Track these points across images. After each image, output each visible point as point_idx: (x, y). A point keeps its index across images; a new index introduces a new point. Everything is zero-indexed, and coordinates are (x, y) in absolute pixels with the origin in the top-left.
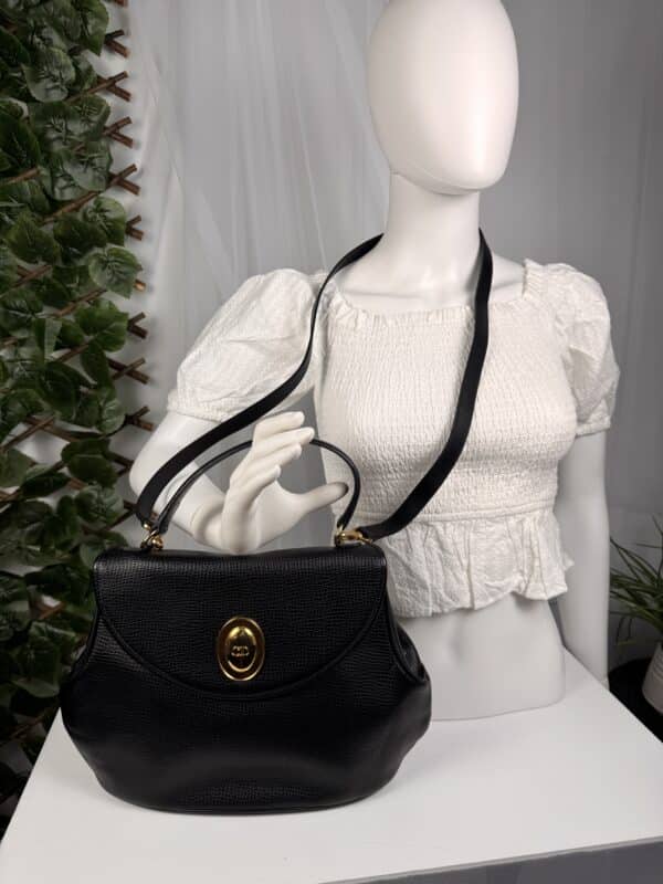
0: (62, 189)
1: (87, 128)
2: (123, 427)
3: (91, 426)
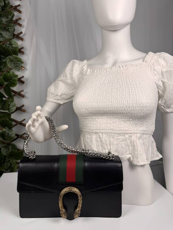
1: (7, 20)
2: (16, 110)
3: (5, 110)
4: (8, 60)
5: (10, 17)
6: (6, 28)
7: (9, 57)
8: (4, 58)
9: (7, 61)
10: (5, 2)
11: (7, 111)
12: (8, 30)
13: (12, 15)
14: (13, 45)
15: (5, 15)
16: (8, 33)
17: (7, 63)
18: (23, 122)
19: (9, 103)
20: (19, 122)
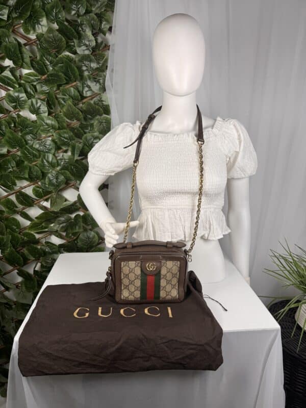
0: (86, 92)
4: (97, 122)
5: (102, 62)
6: (96, 79)
7: (98, 117)
8: (91, 119)
9: (95, 124)
10: (96, 42)
12: (98, 82)
13: (105, 58)
14: (104, 102)
15: (96, 59)
16: (98, 84)
17: (95, 126)
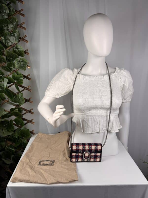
0: (8, 43)
1: (13, 26)
2: (25, 102)
3: (17, 103)
6: (12, 34)
11: (18, 104)
14: (19, 49)
15: (10, 21)
16: (14, 38)
18: (31, 111)
19: (19, 98)
20: (28, 111)
